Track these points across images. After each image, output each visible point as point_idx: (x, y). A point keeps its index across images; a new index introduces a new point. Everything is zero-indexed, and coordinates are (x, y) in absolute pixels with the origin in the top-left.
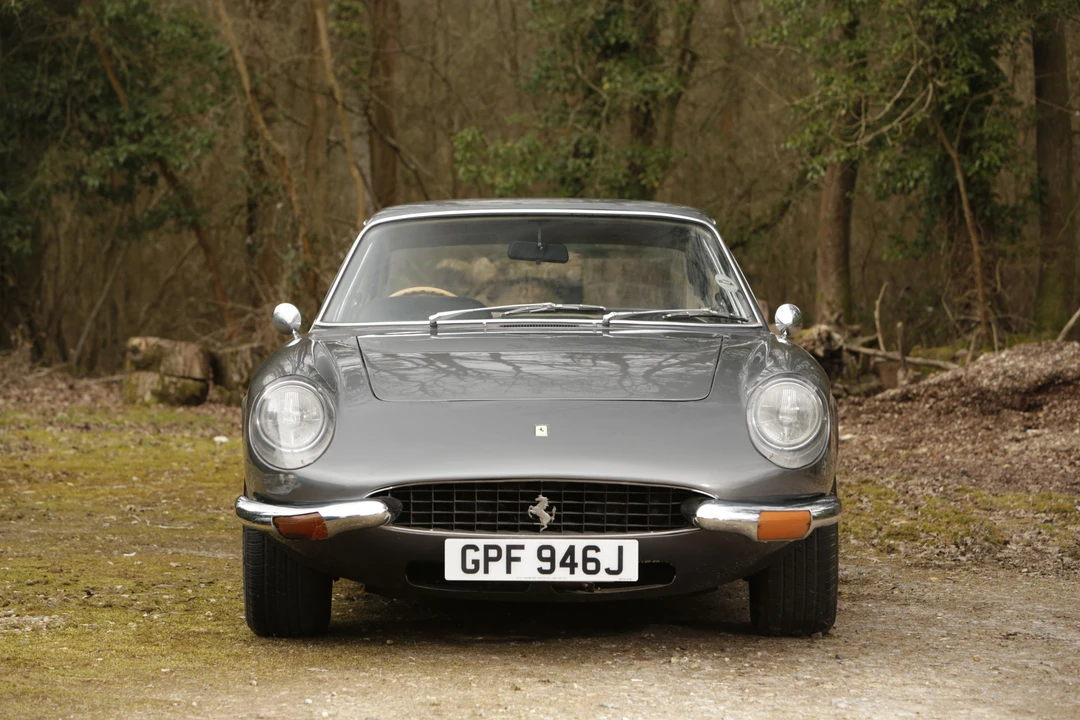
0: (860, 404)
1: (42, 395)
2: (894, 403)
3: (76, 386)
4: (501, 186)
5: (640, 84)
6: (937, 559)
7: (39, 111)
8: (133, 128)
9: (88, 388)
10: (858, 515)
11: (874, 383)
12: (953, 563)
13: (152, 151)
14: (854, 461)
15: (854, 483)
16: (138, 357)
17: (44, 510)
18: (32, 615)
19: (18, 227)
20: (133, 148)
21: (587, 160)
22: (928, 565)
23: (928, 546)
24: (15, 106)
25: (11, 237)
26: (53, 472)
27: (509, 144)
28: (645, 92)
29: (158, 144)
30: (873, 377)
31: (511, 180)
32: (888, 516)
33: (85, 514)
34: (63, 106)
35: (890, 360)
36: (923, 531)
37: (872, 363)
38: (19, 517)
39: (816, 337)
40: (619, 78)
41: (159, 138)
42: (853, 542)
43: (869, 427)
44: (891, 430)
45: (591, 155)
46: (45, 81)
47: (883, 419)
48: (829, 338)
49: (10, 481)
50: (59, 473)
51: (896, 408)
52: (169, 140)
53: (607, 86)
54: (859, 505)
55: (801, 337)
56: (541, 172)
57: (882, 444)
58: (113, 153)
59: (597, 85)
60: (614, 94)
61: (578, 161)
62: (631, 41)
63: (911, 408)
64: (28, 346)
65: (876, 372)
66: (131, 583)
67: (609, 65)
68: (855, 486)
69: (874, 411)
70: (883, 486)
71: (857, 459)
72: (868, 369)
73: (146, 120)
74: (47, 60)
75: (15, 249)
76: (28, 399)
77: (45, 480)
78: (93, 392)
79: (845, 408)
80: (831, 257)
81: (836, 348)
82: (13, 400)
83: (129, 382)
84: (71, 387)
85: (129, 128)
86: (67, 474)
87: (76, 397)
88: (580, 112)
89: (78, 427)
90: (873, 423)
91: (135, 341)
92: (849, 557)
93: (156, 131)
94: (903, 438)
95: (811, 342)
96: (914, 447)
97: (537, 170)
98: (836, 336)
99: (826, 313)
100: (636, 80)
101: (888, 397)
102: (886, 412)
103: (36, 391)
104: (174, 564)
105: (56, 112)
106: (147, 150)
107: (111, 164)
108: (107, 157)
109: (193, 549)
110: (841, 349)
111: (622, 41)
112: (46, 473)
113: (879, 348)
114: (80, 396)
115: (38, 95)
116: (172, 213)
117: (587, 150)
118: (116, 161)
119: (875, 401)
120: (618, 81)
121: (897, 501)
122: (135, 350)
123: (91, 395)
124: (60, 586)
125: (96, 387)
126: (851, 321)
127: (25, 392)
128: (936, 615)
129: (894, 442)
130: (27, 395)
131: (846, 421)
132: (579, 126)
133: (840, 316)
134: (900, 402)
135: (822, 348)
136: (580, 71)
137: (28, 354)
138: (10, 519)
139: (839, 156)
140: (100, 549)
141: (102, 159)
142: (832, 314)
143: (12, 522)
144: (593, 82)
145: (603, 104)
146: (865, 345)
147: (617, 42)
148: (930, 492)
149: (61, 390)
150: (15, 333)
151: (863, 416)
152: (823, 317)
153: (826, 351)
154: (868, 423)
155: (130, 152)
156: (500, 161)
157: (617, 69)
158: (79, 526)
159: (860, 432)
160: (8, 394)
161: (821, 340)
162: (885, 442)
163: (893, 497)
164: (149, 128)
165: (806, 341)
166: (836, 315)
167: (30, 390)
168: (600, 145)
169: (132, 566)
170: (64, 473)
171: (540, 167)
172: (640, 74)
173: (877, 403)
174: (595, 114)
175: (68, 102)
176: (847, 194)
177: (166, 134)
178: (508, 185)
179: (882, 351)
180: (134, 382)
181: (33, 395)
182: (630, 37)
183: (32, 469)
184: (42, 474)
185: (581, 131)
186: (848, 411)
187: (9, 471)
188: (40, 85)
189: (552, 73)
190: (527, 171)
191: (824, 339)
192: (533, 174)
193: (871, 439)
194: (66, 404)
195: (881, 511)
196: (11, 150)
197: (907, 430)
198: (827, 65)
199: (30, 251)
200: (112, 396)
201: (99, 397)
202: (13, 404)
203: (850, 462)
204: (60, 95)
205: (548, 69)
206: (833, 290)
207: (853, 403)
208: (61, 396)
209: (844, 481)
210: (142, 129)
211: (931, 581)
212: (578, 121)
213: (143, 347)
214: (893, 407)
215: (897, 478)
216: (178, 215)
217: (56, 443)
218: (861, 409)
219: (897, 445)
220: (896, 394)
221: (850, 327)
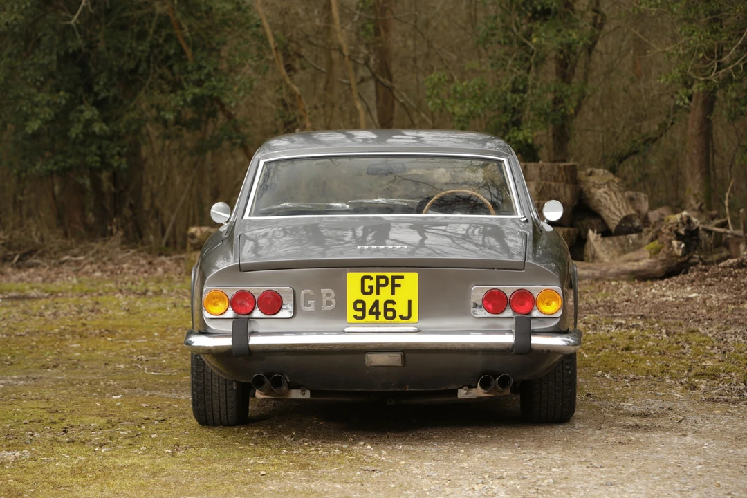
0: (706, 271)
1: (129, 269)
2: (732, 269)
3: (155, 262)
4: (459, 114)
5: (559, 39)
6: (727, 395)
7: (132, 65)
8: (196, 77)
9: (163, 263)
10: (679, 358)
11: (725, 253)
12: (739, 398)
13: (210, 93)
14: (693, 314)
15: (684, 332)
16: (195, 241)
17: (76, 361)
18: (8, 451)
19: (118, 149)
20: (197, 90)
21: (521, 95)
22: (718, 400)
23: (724, 384)
24: (114, 63)
25: (112, 156)
26: (100, 330)
27: (465, 84)
28: (561, 44)
29: (214, 88)
30: (725, 249)
31: (466, 110)
32: (703, 358)
33: (103, 363)
34: (148, 61)
35: (736, 236)
36: (724, 371)
37: (724, 238)
38: (55, 367)
39: (679, 221)
40: (543, 34)
41: (215, 83)
42: (668, 381)
43: (710, 287)
44: (727, 290)
45: (524, 91)
46: (134, 45)
47: (722, 282)
48: (689, 221)
49: (67, 336)
50: (103, 330)
51: (733, 273)
52: (222, 85)
53: (535, 40)
54: (682, 350)
55: (668, 220)
56: (488, 104)
57: (718, 300)
58: (183, 95)
59: (527, 39)
60: (539, 46)
61: (515, 96)
62: (552, 8)
63: (744, 273)
64: (121, 233)
65: (727, 246)
66: (103, 421)
67: (537, 24)
68: (684, 335)
69: (716, 275)
70: (705, 335)
71: (695, 313)
72: (720, 242)
73: (206, 71)
74: (136, 30)
75: (115, 165)
76: (119, 272)
77: (93, 336)
78: (166, 266)
79: (695, 273)
80: (696, 161)
81: (694, 228)
82: (108, 273)
83: (189, 259)
84: (150, 263)
85: (195, 77)
86: (109, 331)
87: (153, 270)
88: (515, 59)
89: (138, 294)
90: (714, 285)
91: (193, 230)
92: (659, 393)
93: (213, 79)
94: (734, 296)
95: (676, 225)
96: (742, 303)
97: (485, 102)
98: (694, 220)
99: (693, 202)
100: (556, 36)
101: (728, 265)
102: (725, 276)
103: (125, 266)
104: (144, 405)
105: (143, 66)
106: (206, 92)
107: (181, 103)
108: (179, 98)
109: (166, 392)
110: (698, 228)
111: (546, 7)
112: (95, 330)
113: (728, 228)
114: (156, 269)
115: (129, 55)
116: (226, 137)
117: (521, 87)
118: (185, 101)
119: (718, 268)
120: (543, 37)
121: (713, 347)
122: (193, 236)
123: (164, 269)
124: (48, 424)
125: (169, 263)
126: (710, 208)
127: (117, 267)
128: (703, 445)
129: (727, 299)
130: (119, 269)
131: (694, 283)
132: (515, 70)
133: (702, 205)
134: (737, 268)
135: (684, 229)
136: (515, 30)
137: (120, 241)
138: (48, 368)
139: (698, 88)
140: (98, 392)
141: (175, 100)
142: (697, 203)
143: (49, 370)
144: (525, 37)
145: (532, 54)
146: (717, 226)
147: (543, 7)
148: (741, 339)
149: (143, 266)
150: (111, 225)
151: (708, 279)
152: (691, 205)
153: (686, 231)
154: (710, 285)
155: (194, 94)
156: (458, 95)
157: (542, 28)
158: (94, 373)
159: (703, 292)
160: (105, 268)
161: (682, 223)
162: (721, 299)
163: (710, 344)
164: (209, 76)
165: (671, 224)
166: (699, 204)
167: (121, 265)
168: (530, 83)
169: (114, 405)
170: (107, 330)
171: (487, 100)
172: (559, 31)
173: (720, 269)
174: (527, 59)
175: (152, 59)
176: (708, 117)
177: (220, 80)
178: (463, 113)
179: (731, 230)
180: (193, 259)
181: (123, 268)
182: (552, 5)
183: (88, 327)
184: (92, 331)
185: (516, 73)
186: (697, 275)
187: (70, 329)
188: (131, 48)
189: (495, 32)
190: (477, 102)
191: (685, 222)
192: (482, 104)
193: (711, 297)
194: (146, 275)
195: (698, 355)
196: (111, 94)
197: (739, 290)
198: (690, 21)
199: (126, 167)
200: (179, 269)
201: (170, 270)
202: (108, 276)
203: (689, 315)
204: (146, 54)
205: (492, 29)
206: (698, 186)
207: (701, 270)
208: (143, 270)
209: (677, 331)
210: (203, 77)
211: (714, 414)
212: (514, 66)
213: (198, 234)
214: (731, 272)
215: (718, 328)
216: (230, 138)
217: (116, 306)
218: (706, 274)
219: (730, 301)
220: (734, 263)
221: (710, 212)
